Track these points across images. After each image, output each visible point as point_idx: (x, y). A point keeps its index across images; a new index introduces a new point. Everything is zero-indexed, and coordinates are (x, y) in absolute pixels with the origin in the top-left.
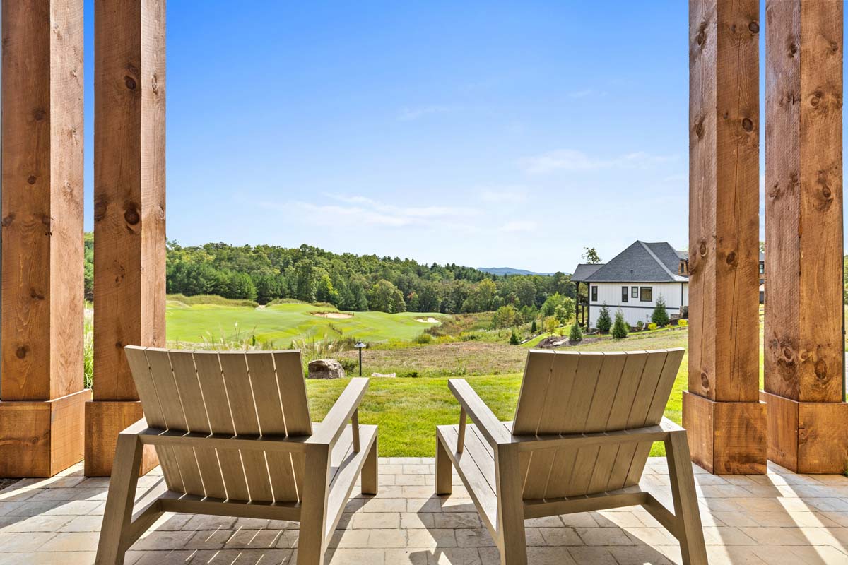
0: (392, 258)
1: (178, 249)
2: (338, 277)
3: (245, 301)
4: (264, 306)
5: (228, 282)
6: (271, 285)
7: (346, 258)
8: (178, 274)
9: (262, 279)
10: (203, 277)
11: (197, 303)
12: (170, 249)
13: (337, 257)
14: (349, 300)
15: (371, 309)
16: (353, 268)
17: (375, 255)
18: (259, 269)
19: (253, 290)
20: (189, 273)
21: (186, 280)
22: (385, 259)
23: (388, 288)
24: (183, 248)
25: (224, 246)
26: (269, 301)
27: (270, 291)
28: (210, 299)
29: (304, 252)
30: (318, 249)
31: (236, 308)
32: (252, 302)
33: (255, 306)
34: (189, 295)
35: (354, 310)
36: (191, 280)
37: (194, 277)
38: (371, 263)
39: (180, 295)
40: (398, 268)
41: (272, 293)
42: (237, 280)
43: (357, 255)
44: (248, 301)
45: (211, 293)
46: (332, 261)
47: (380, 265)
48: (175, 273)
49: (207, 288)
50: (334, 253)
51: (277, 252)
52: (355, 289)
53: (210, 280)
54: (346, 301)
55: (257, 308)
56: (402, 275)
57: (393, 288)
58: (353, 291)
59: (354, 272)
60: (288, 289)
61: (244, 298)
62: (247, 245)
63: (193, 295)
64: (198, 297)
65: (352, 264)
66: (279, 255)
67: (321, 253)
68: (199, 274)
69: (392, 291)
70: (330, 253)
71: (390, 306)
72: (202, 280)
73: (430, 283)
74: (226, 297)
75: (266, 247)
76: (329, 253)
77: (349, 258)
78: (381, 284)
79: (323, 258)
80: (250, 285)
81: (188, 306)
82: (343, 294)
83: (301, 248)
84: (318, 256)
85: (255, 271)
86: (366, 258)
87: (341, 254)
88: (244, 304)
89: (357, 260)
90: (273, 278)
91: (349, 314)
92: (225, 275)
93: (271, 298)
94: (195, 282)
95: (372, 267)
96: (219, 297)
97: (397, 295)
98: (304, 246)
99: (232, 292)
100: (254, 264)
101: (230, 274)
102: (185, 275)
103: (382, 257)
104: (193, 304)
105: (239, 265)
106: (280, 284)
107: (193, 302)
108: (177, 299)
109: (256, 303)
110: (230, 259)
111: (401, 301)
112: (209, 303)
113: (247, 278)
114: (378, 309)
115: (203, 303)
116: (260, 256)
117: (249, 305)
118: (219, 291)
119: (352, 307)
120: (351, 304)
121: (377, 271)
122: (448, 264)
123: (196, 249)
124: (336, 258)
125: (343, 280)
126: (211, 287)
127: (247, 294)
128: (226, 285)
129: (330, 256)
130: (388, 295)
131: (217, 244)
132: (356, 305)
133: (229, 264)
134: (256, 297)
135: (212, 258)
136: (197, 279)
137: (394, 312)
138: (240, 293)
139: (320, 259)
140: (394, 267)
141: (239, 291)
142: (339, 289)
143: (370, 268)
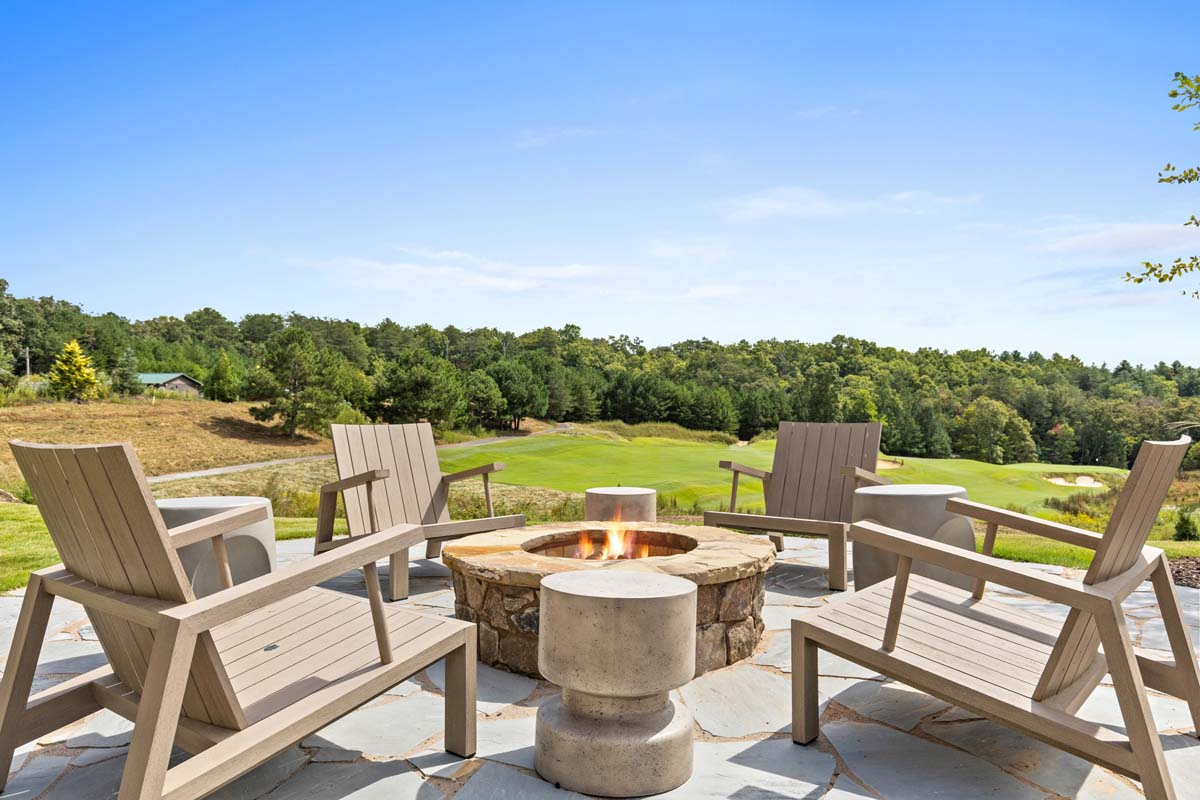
0: (1025, 355)
1: (641, 352)
2: (888, 393)
3: (715, 433)
4: (746, 443)
5: (692, 401)
6: (763, 407)
7: (924, 356)
8: (619, 391)
9: (749, 398)
10: (654, 394)
11: (641, 435)
12: (630, 352)
13: (904, 355)
14: (910, 435)
16: (932, 377)
17: (984, 350)
18: (754, 380)
19: (733, 416)
20: (635, 388)
21: (629, 399)
22: (1005, 357)
23: (995, 414)
24: (648, 350)
25: (706, 345)
26: (757, 433)
27: (761, 417)
28: (661, 429)
29: (839, 348)
30: (864, 343)
31: (698, 444)
32: (728, 435)
33: (729, 442)
34: (632, 423)
35: (921, 456)
36: (637, 399)
37: (640, 395)
38: (973, 364)
39: (619, 423)
40: (1032, 375)
41: (764, 420)
42: (706, 398)
43: (946, 351)
44: (721, 433)
45: (664, 420)
46: (892, 364)
47: (993, 369)
48: (616, 388)
49: (659, 411)
50: (898, 350)
51: (793, 350)
52: (923, 417)
53: (666, 399)
54: (904, 437)
55: (732, 447)
56: (1038, 388)
57: (1004, 412)
58: (920, 419)
59: (933, 383)
60: (793, 414)
61: (719, 429)
62: (743, 342)
63: (639, 422)
64: (643, 425)
65: (931, 369)
66: (795, 356)
67: (871, 350)
68: (647, 391)
69: (1004, 420)
70: (891, 350)
71: (999, 450)
72: (653, 399)
73: (1102, 403)
74: (688, 427)
75: (774, 344)
76: (887, 349)
77: (927, 356)
78: (980, 405)
79: (873, 358)
80: (728, 407)
81: (621, 439)
82: (898, 425)
83: (833, 342)
84: (864, 355)
85: (746, 384)
86: (964, 356)
87: (913, 350)
88: (713, 439)
89: (943, 361)
90: (767, 396)
91: (895, 462)
92: (688, 392)
93: (762, 429)
94: (642, 402)
95: (974, 373)
96: (676, 426)
97: (1016, 428)
98: (839, 339)
99: (696, 419)
100: (746, 372)
101: (697, 390)
102: (629, 391)
103: (999, 352)
104: (635, 436)
105: (723, 375)
106: (779, 406)
107: (636, 433)
108: (615, 428)
109: (733, 438)
110: (709, 366)
111: (1024, 439)
112: (659, 436)
113: (723, 395)
114: (975, 455)
115: (650, 436)
116: (758, 359)
117: (721, 440)
118: (677, 416)
119: (916, 450)
120: (912, 445)
121: (985, 382)
122: (1162, 364)
123: (667, 350)
124: (902, 358)
125: (897, 398)
126: (666, 410)
127: (721, 422)
128: (690, 407)
129: (888, 354)
130: (995, 427)
131: (698, 342)
132: (926, 447)
133: (708, 374)
134: (737, 427)
135: (683, 364)
136: (645, 398)
137: (1006, 460)
138: (711, 421)
139: (867, 360)
140: (1024, 372)
141: (709, 417)
142: (889, 416)
143: (970, 375)
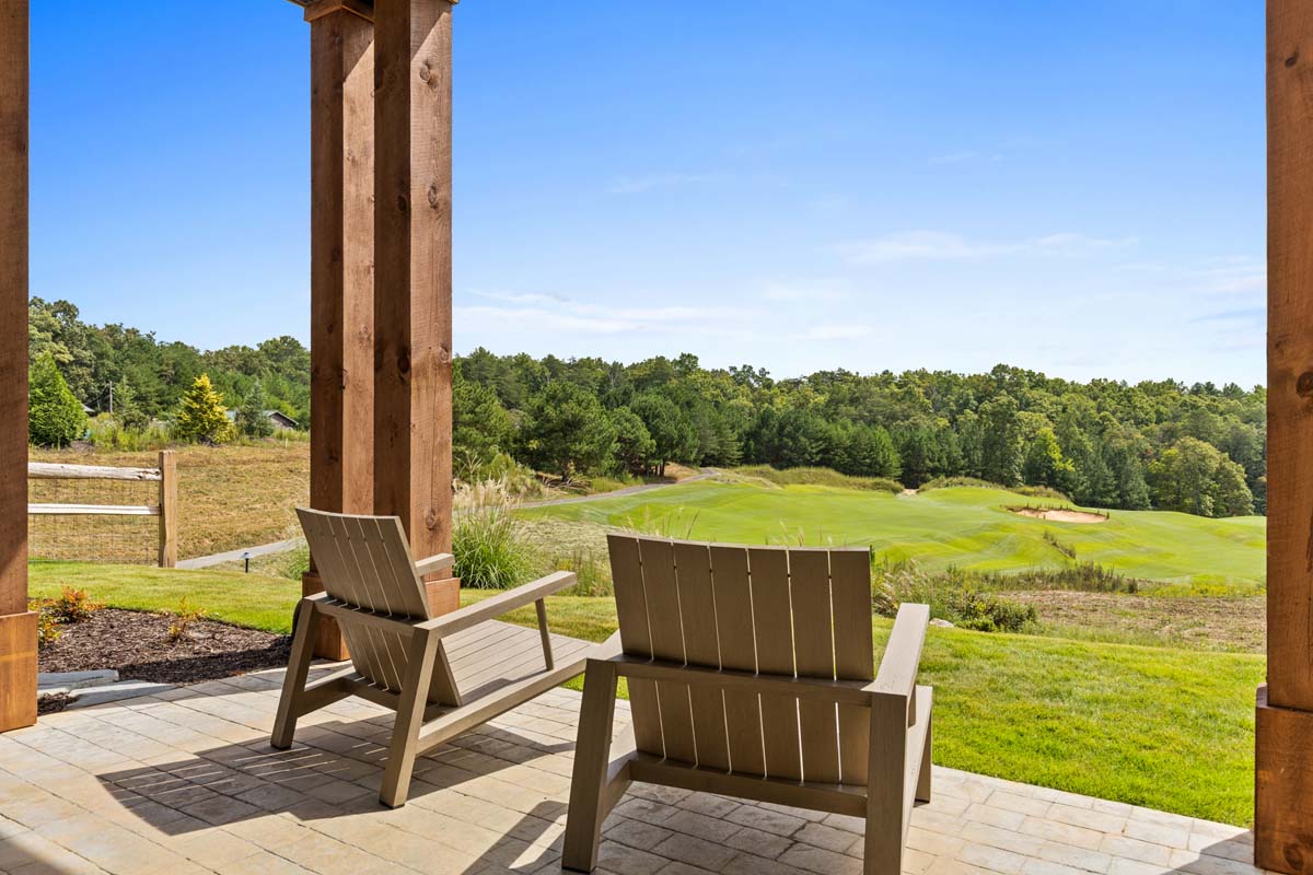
0: (1219, 387)
1: (769, 385)
2: (1073, 432)
3: (878, 480)
4: (913, 491)
5: (848, 443)
6: (929, 449)
7: (1098, 389)
8: (764, 430)
9: (912, 439)
10: (805, 434)
11: (794, 482)
12: (756, 385)
13: (1075, 388)
14: (1101, 482)
15: (1157, 504)
16: (1114, 413)
17: (1170, 381)
18: (907, 418)
19: (894, 459)
20: (782, 428)
21: (776, 440)
22: (1197, 390)
23: (1203, 458)
24: (776, 382)
25: (843, 376)
26: (925, 481)
27: (927, 461)
28: (816, 475)
29: (1001, 381)
30: (1030, 374)
31: (860, 492)
32: (892, 482)
33: (896, 491)
34: (781, 468)
35: (1114, 507)
36: (785, 440)
37: (789, 435)
38: (1160, 399)
39: (767, 468)
40: (1231, 411)
41: (930, 464)
42: (864, 440)
43: (1125, 383)
44: (884, 480)
45: (818, 464)
46: (1064, 398)
47: (1184, 404)
48: (759, 427)
49: (810, 454)
50: (1068, 381)
51: (946, 382)
52: (1116, 460)
53: (817, 440)
54: (1094, 485)
55: (899, 495)
56: (1244, 427)
57: (1214, 457)
58: (1111, 464)
59: (1115, 420)
60: (964, 458)
61: (879, 475)
62: (886, 372)
63: (787, 467)
64: (796, 471)
65: (1111, 404)
66: (948, 390)
67: (1038, 382)
68: (797, 429)
69: (1214, 465)
70: (1059, 382)
71: (1208, 500)
72: (803, 439)
74: (845, 473)
75: (923, 375)
76: (1057, 380)
77: (1104, 389)
78: (1184, 448)
79: (1042, 392)
80: (889, 450)
81: (777, 487)
82: (1086, 471)
83: (994, 372)
84: (1032, 388)
85: (899, 422)
86: (1147, 388)
87: (1085, 381)
88: (876, 487)
89: (1122, 394)
90: (933, 436)
91: (1098, 515)
92: (842, 431)
93: (929, 475)
94: (791, 444)
95: (1162, 408)
96: (831, 472)
97: (1228, 475)
98: (1000, 369)
99: (855, 463)
100: (897, 408)
101: (852, 430)
102: (775, 430)
103: (1189, 385)
104: (787, 483)
105: (870, 411)
106: (947, 447)
107: (786, 480)
108: (761, 473)
109: (898, 485)
110: (854, 401)
111: (1239, 488)
112: (813, 483)
113: (882, 435)
114: (1177, 505)
115: (803, 483)
116: (910, 393)
117: (886, 488)
118: (830, 460)
119: (1109, 500)
120: (1102, 494)
121: (1176, 418)
123: (797, 383)
124: (1074, 391)
125: (1085, 438)
126: (817, 453)
127: (881, 467)
128: (845, 449)
129: (1058, 387)
130: (1204, 473)
131: (832, 373)
132: (1119, 496)
133: (852, 410)
134: (900, 472)
135: (822, 399)
136: (794, 439)
137: (1217, 513)
138: (870, 466)
139: (1036, 394)
140: (1222, 407)
141: (868, 461)
142: (1076, 460)
143: (1157, 412)
